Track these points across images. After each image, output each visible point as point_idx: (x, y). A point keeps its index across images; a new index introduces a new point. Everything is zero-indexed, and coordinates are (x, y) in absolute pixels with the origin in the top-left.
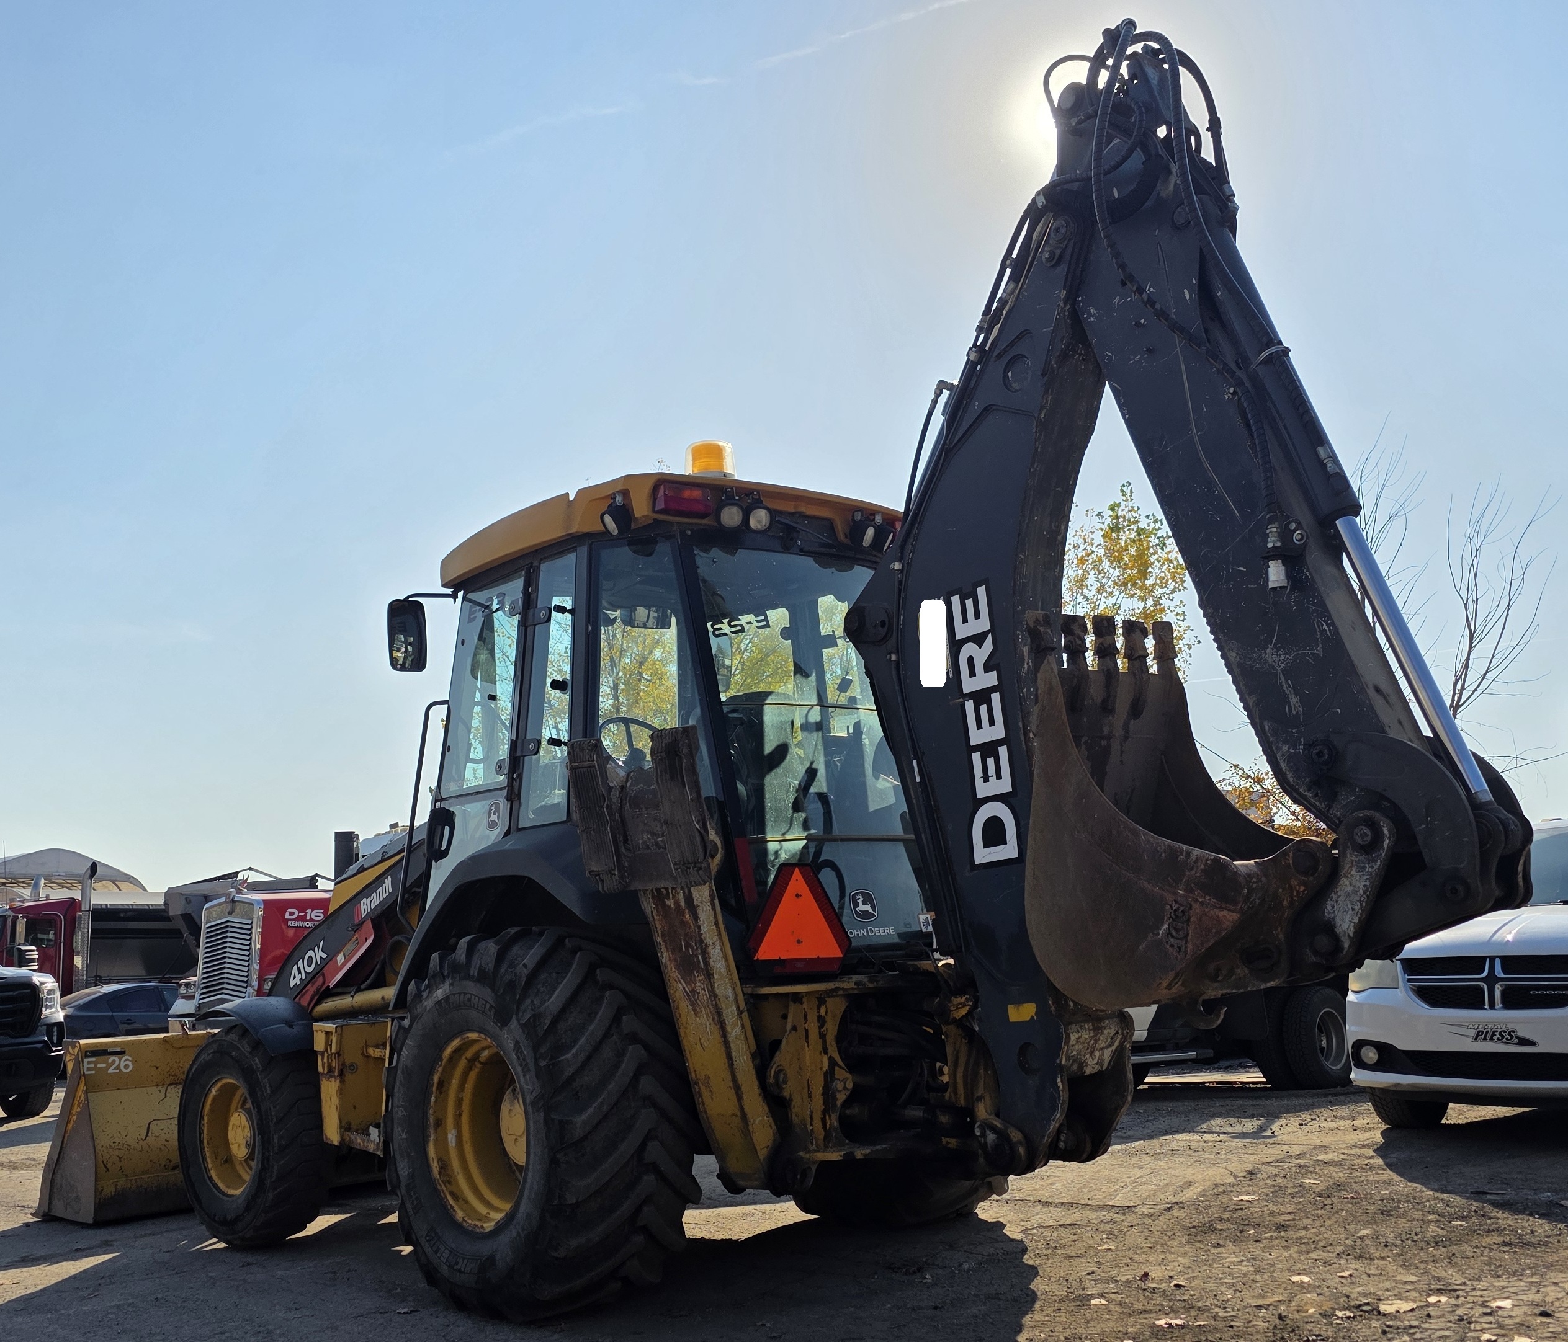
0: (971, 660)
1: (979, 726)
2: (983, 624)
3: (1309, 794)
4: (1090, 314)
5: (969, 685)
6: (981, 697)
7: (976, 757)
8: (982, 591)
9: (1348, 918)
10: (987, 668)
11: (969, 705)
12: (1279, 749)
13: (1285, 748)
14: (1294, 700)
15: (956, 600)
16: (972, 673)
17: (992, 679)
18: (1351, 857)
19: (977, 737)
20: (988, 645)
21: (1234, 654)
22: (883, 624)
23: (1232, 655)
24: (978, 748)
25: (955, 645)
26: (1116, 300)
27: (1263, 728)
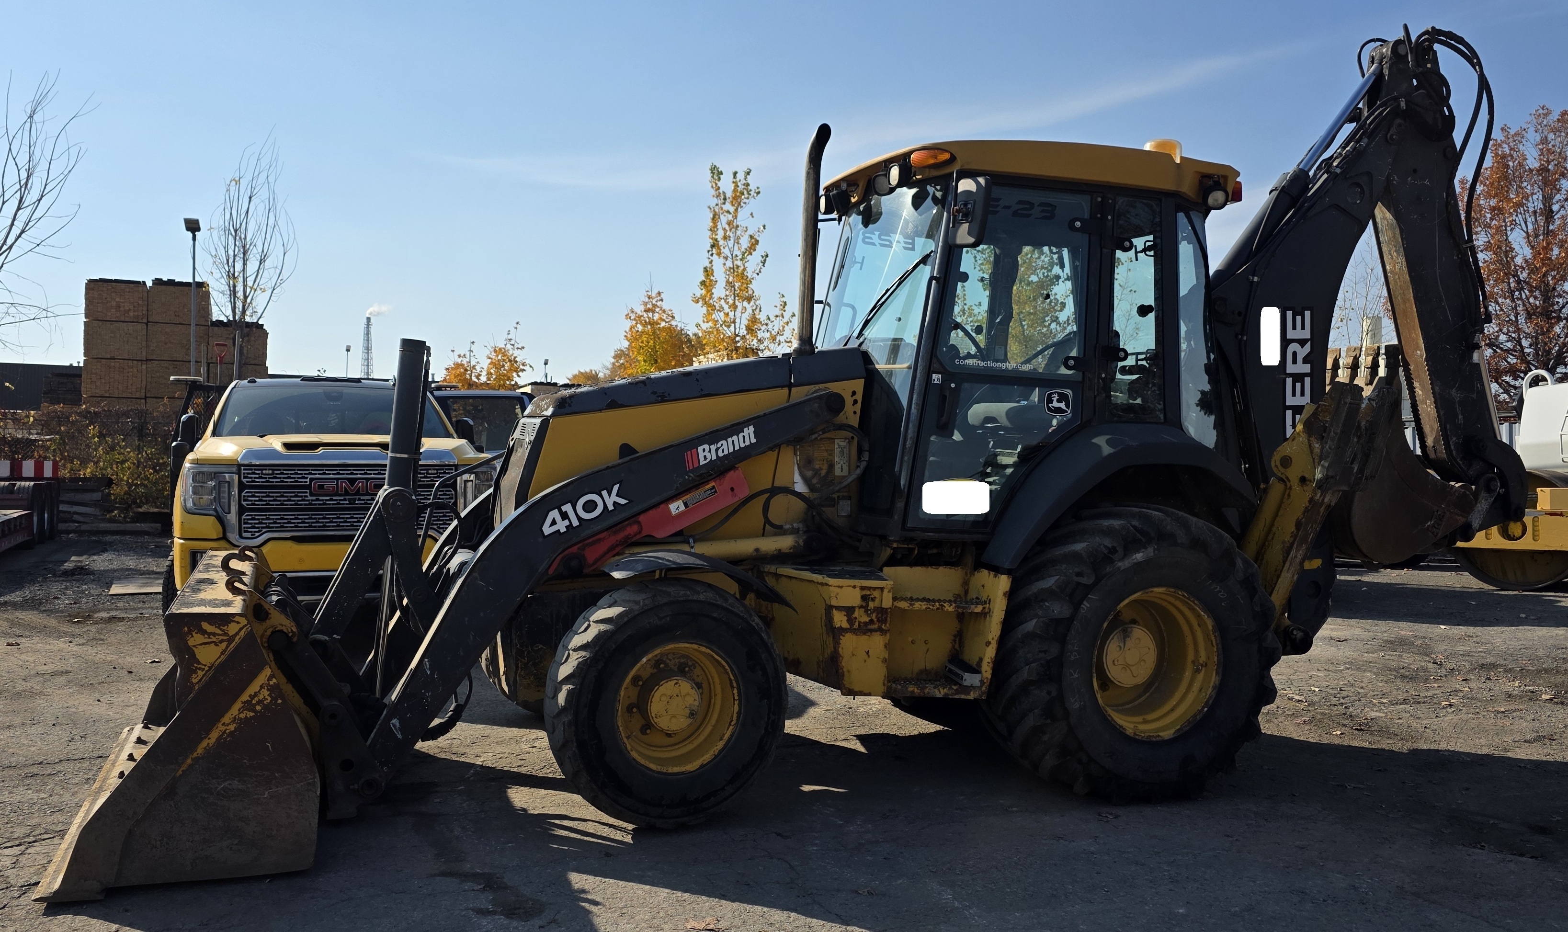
0: (1295, 354)
1: (1294, 394)
2: (1306, 334)
3: (1461, 462)
4: (1394, 179)
5: (1291, 368)
6: (1298, 378)
7: (1289, 413)
8: (1308, 314)
9: (1477, 522)
10: (1305, 361)
11: (1289, 381)
12: (1451, 439)
13: (1454, 439)
14: (1460, 417)
15: (1289, 314)
16: (1295, 362)
17: (1307, 368)
18: (1483, 494)
19: (1290, 401)
20: (1308, 348)
21: (1438, 388)
22: (1240, 314)
23: (1437, 388)
24: (1290, 407)
25: (1285, 342)
26: (1409, 179)
27: (1445, 428)
